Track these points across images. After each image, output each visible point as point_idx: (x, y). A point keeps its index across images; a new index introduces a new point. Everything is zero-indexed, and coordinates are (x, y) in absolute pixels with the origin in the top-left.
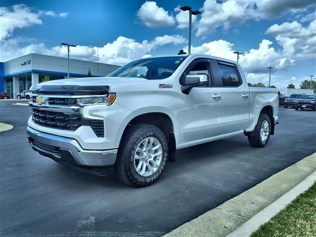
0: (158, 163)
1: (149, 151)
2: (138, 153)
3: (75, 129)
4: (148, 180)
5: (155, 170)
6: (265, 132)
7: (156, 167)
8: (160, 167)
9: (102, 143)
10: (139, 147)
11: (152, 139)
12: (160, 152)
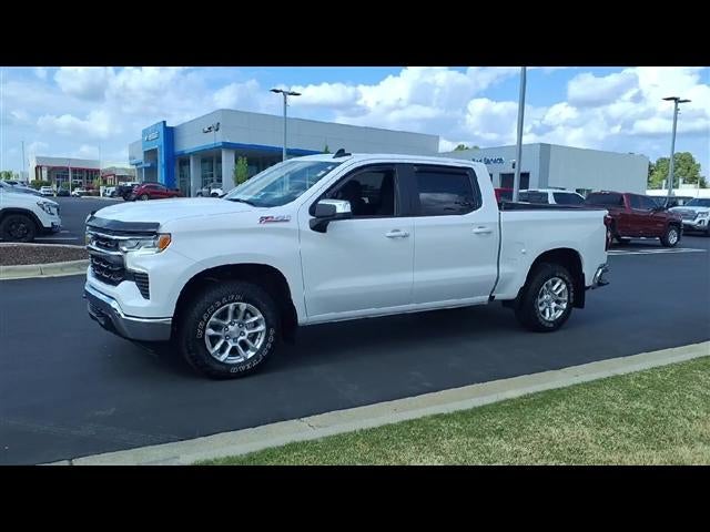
0: (258, 344)
1: (241, 325)
2: (216, 327)
3: (115, 283)
4: (234, 370)
5: (251, 354)
6: (558, 302)
7: (252, 351)
8: (259, 352)
9: (147, 309)
10: (217, 317)
11: (243, 306)
12: (262, 327)
